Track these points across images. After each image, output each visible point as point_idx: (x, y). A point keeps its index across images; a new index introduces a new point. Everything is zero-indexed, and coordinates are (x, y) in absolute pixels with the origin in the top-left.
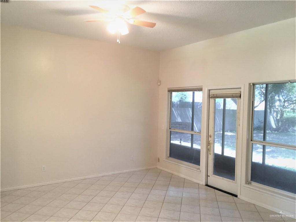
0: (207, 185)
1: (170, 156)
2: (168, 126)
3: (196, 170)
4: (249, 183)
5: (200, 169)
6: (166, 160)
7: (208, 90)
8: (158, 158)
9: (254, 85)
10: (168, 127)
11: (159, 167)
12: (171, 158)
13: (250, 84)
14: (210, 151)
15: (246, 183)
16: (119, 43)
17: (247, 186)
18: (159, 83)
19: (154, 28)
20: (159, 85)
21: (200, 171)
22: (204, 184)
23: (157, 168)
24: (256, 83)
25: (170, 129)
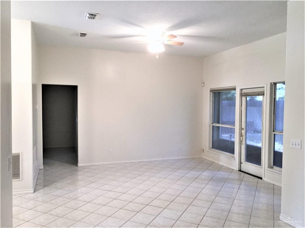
0: (240, 171)
1: (213, 147)
2: (210, 121)
3: (231, 157)
4: (272, 168)
5: (235, 157)
6: (209, 151)
7: (240, 89)
8: (203, 149)
9: (275, 84)
10: (211, 123)
11: (203, 157)
12: (213, 149)
13: (271, 83)
14: (243, 142)
15: (269, 167)
16: (158, 58)
17: (270, 169)
18: (203, 85)
19: (183, 46)
20: (203, 86)
21: (235, 159)
22: (238, 170)
23: (202, 158)
24: (276, 82)
25: (212, 124)
